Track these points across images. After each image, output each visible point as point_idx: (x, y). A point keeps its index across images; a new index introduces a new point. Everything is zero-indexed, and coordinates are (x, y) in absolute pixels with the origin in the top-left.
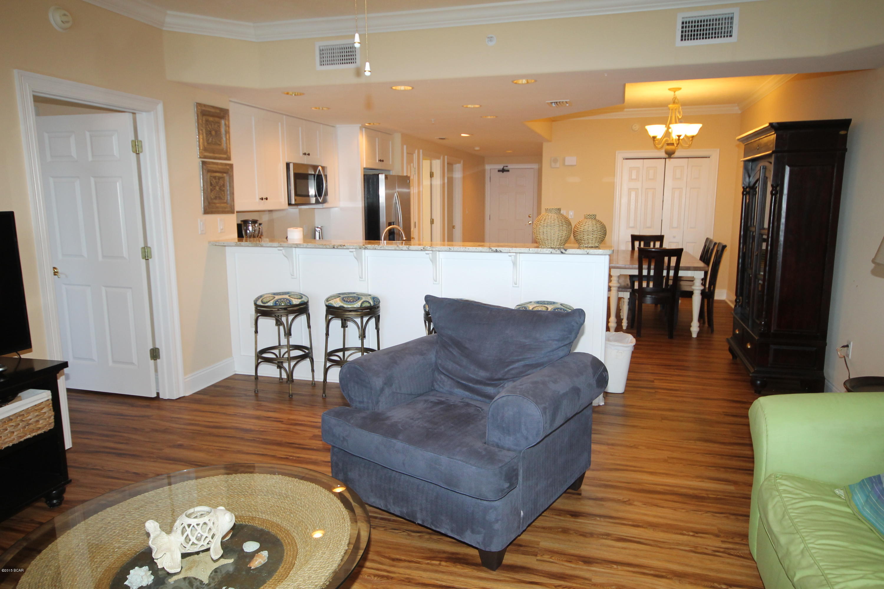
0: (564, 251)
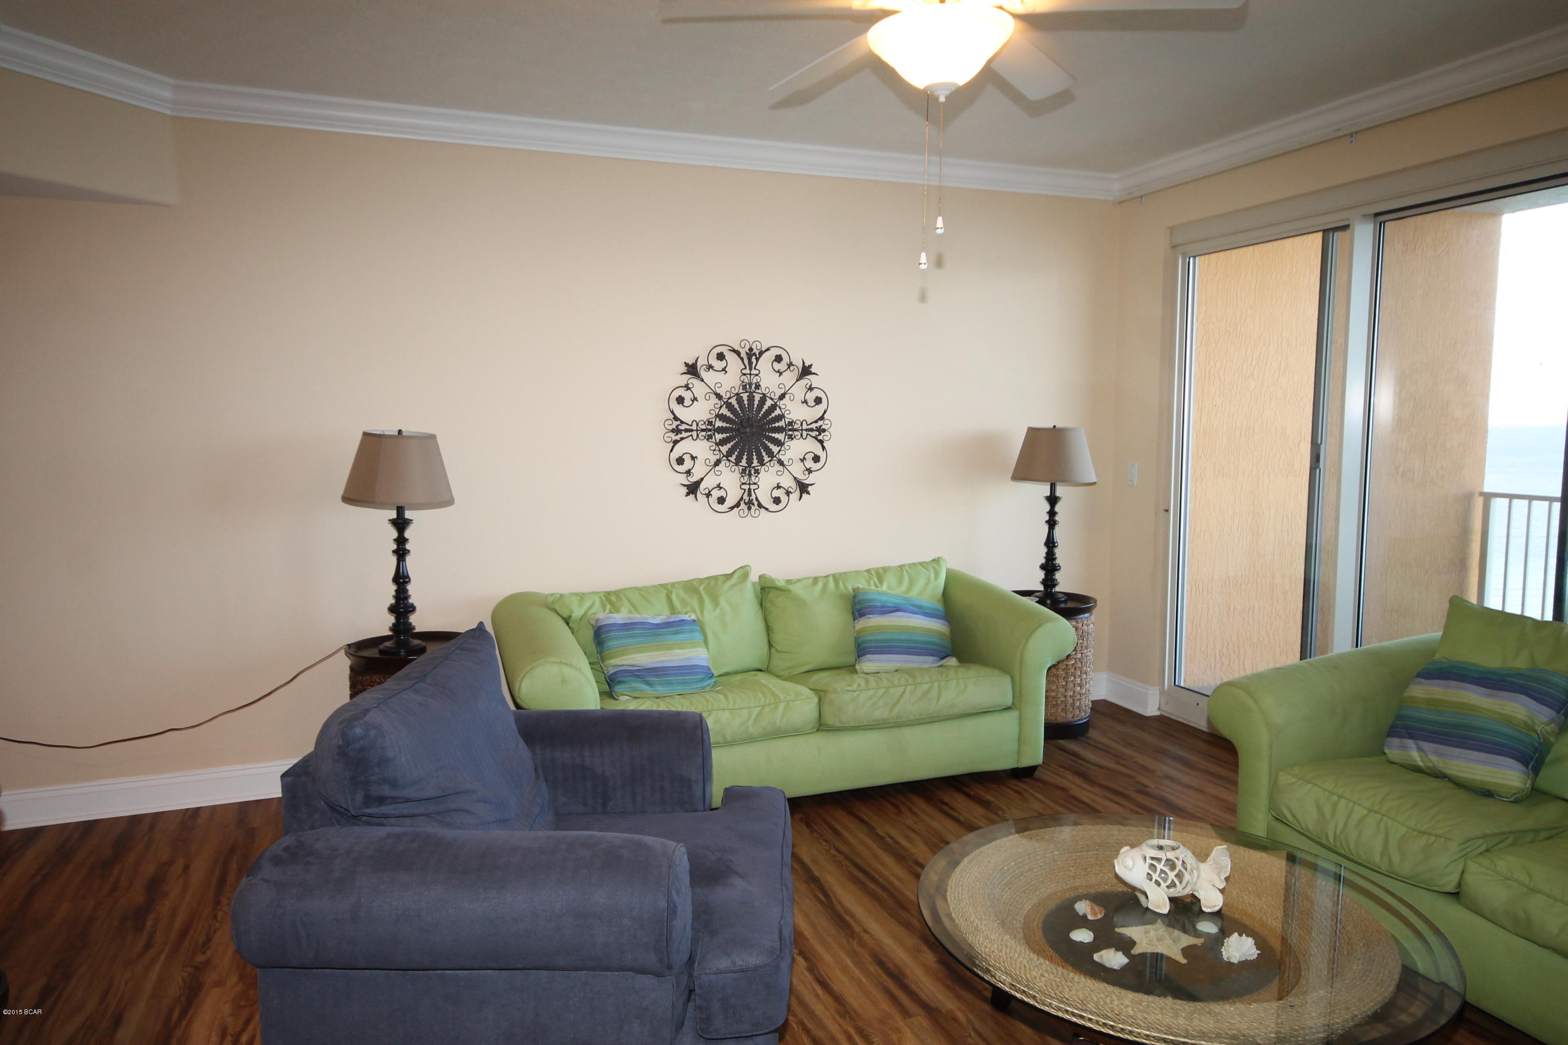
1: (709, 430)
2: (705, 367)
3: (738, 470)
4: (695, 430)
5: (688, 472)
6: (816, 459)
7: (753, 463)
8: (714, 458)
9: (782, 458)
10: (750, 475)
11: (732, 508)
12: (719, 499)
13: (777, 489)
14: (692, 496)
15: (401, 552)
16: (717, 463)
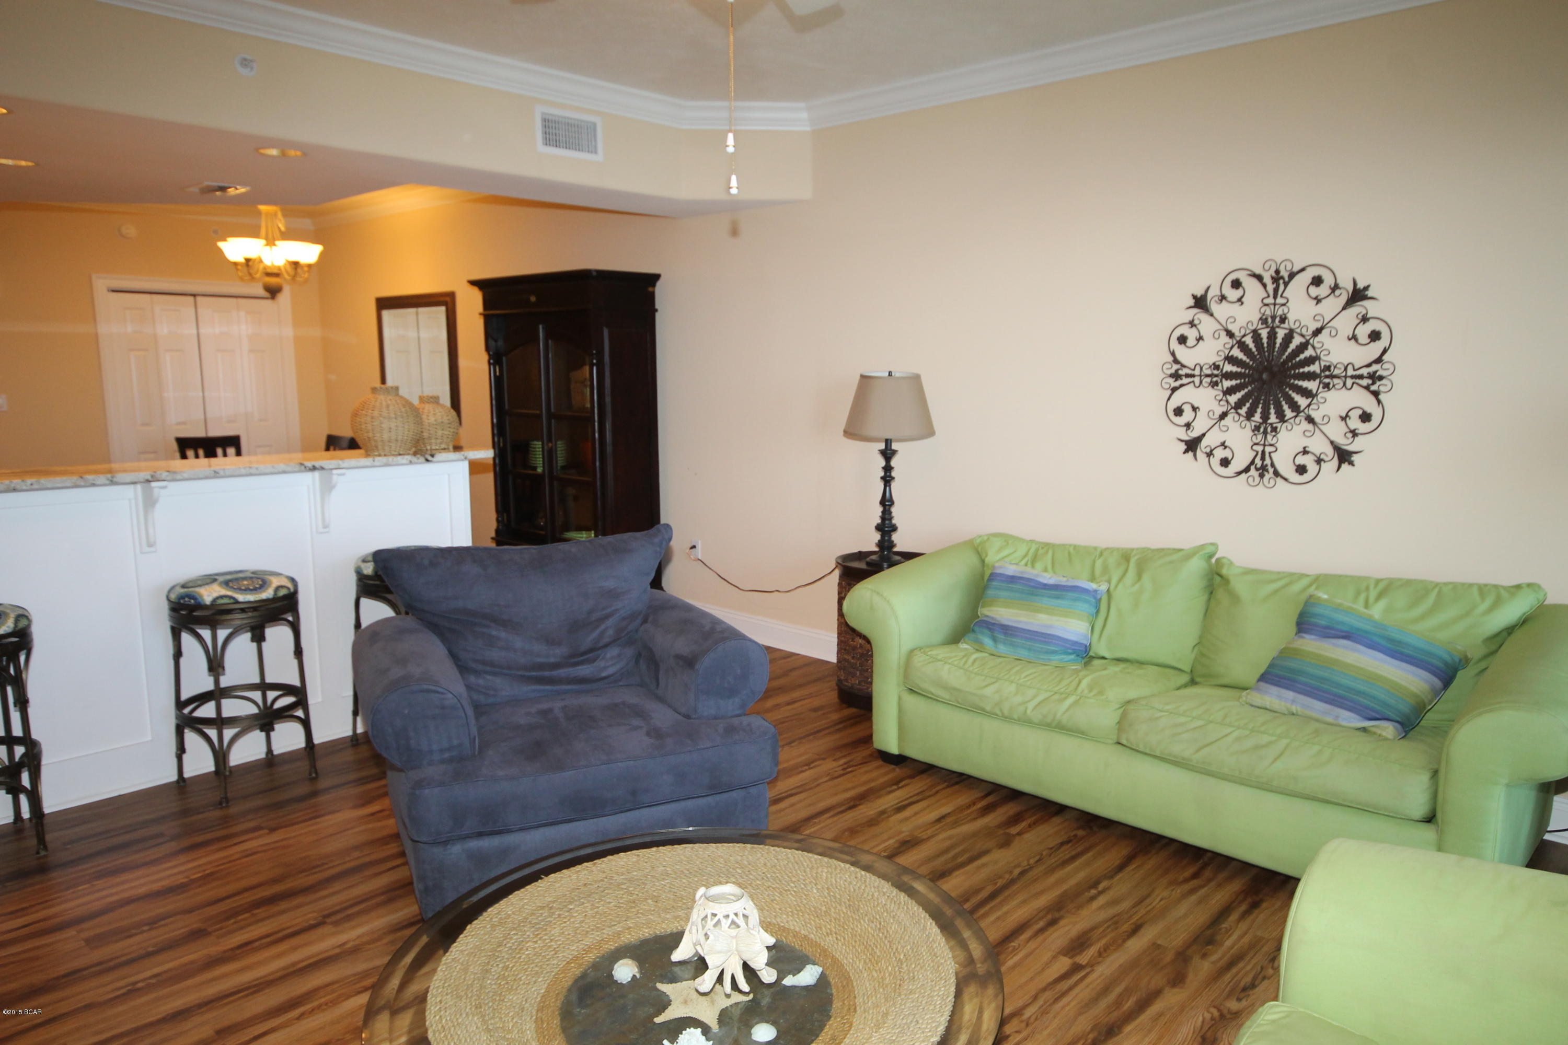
0: (430, 458)
1: (1215, 375)
2: (1216, 298)
3: (1249, 426)
4: (1198, 376)
5: (1188, 426)
6: (1366, 417)
7: (1269, 418)
8: (1219, 410)
9: (1313, 414)
10: (1265, 433)
11: (1239, 473)
12: (1222, 460)
13: (1303, 454)
14: (1190, 454)
15: (887, 479)
16: (1223, 416)
